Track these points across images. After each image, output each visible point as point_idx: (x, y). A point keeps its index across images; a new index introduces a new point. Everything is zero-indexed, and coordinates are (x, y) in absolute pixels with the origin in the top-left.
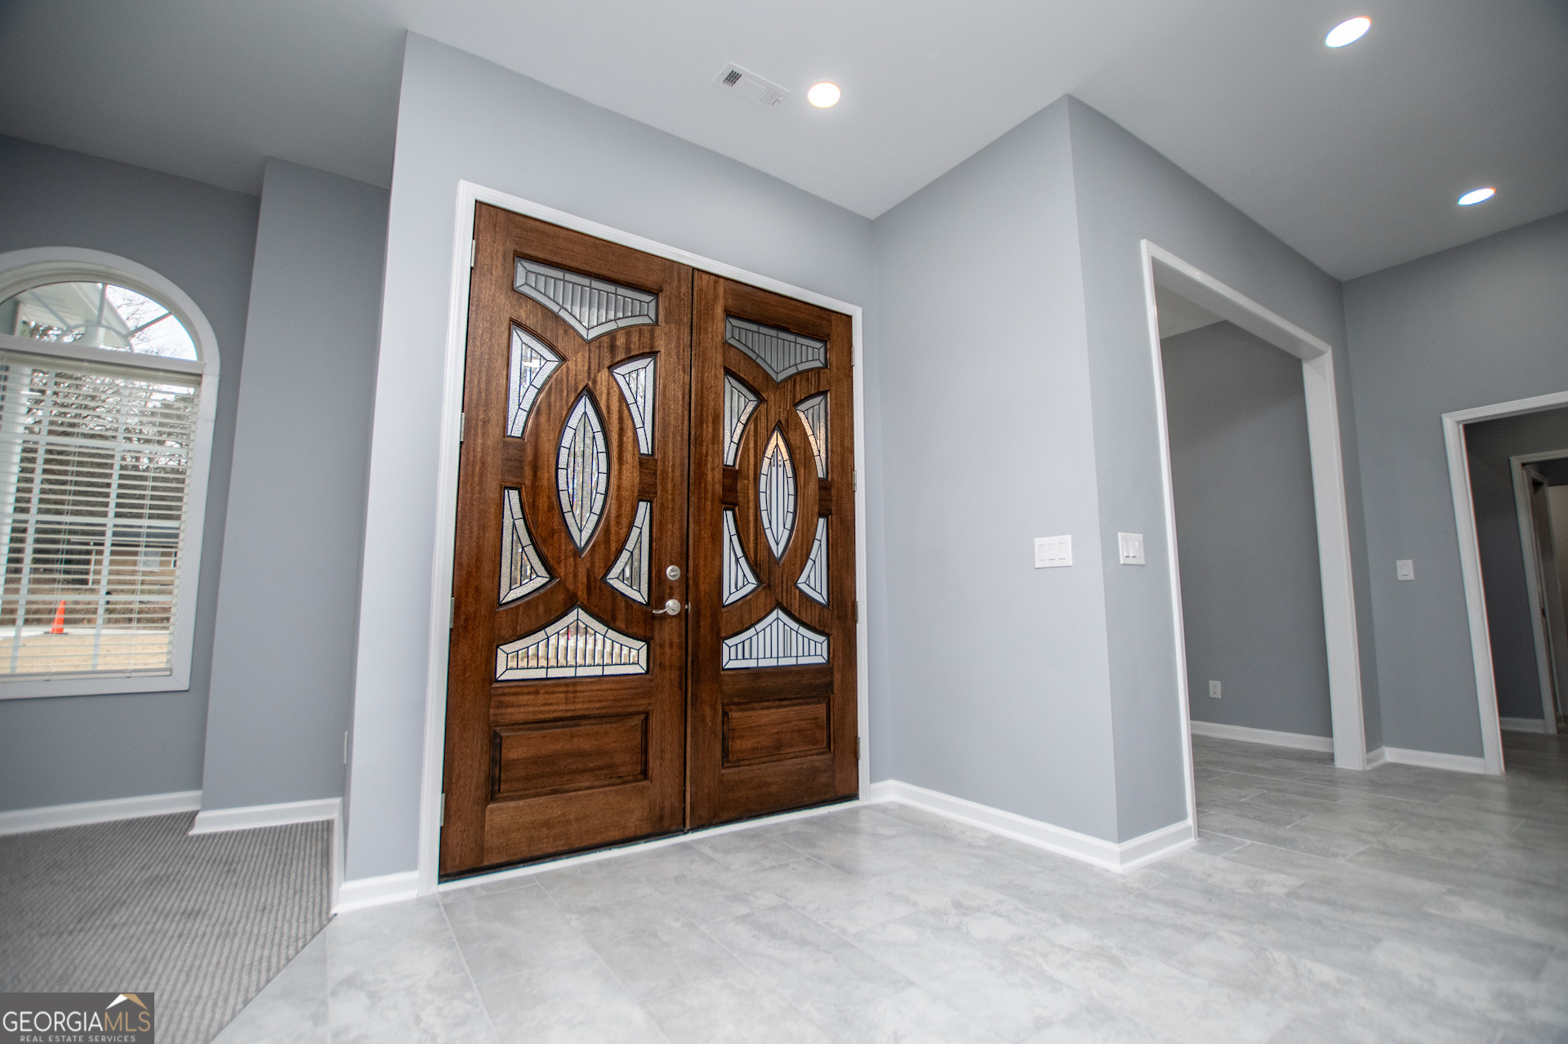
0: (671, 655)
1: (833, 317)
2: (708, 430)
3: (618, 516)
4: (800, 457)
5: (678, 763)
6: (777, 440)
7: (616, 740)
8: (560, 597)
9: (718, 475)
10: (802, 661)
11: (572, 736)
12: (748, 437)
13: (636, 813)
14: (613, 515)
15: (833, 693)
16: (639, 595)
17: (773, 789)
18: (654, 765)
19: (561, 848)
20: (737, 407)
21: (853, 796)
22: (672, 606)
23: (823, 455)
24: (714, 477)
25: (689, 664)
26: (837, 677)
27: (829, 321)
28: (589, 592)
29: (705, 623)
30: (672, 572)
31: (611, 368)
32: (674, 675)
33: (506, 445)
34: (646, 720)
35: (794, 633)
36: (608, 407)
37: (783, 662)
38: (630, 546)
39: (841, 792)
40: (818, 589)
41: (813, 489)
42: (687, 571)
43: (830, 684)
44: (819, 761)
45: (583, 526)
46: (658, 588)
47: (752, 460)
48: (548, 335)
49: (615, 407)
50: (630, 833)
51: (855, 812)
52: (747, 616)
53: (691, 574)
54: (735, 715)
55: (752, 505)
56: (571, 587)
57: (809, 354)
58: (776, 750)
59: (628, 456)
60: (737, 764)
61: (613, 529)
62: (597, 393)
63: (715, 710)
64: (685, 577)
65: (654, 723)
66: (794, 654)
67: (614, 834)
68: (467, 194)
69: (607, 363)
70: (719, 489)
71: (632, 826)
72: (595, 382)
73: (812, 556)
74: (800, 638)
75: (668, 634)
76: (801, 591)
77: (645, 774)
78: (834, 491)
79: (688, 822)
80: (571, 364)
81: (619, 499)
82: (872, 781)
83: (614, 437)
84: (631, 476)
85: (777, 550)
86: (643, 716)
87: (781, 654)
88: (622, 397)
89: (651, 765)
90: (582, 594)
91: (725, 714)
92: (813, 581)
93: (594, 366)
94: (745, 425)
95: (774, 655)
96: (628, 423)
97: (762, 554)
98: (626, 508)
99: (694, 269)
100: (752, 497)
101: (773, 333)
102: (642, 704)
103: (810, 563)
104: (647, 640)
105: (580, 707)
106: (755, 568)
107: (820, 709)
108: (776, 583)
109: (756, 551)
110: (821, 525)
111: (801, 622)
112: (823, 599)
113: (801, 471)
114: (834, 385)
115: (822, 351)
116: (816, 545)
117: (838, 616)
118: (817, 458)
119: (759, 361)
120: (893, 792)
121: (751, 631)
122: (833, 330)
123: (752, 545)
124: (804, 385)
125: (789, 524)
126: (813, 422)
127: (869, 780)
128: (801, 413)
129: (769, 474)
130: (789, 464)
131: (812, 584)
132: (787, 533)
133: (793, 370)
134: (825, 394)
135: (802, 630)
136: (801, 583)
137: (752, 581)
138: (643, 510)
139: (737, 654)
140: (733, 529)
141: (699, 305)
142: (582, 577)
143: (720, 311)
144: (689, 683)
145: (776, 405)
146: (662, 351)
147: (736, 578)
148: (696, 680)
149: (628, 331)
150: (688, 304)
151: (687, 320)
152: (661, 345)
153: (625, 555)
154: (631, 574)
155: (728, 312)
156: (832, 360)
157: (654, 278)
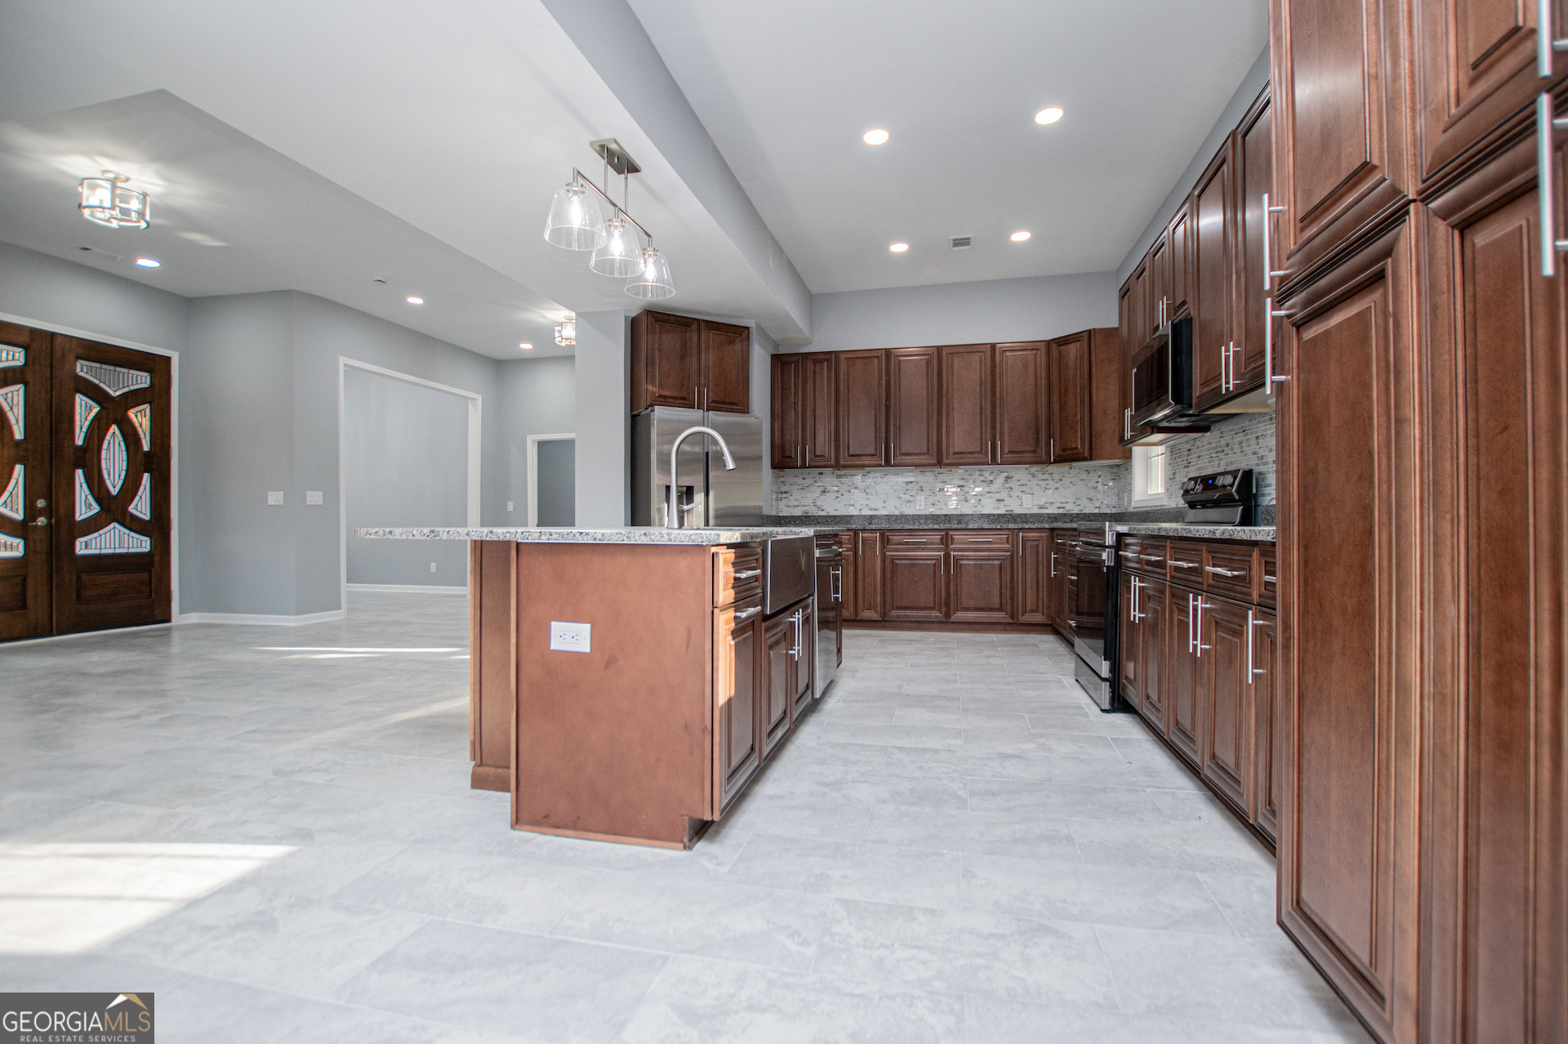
0: (41, 545)
1: (156, 358)
2: (64, 423)
4: (131, 437)
5: (47, 601)
6: (114, 428)
9: (71, 451)
10: (131, 550)
12: (93, 430)
13: (18, 627)
15: (153, 566)
16: (18, 515)
17: (111, 616)
18: (30, 602)
20: (85, 411)
21: (168, 620)
22: (42, 520)
23: (148, 438)
24: (69, 452)
25: (53, 551)
26: (156, 559)
27: (154, 360)
29: (62, 531)
30: (41, 503)
32: (43, 557)
34: (25, 580)
35: (126, 536)
37: (118, 551)
38: (8, 489)
39: (159, 617)
40: (144, 511)
41: (140, 456)
42: (51, 502)
43: (151, 564)
44: (144, 602)
46: (31, 511)
47: (96, 442)
50: (16, 635)
51: (169, 629)
52: (92, 526)
53: (53, 504)
54: (86, 577)
55: (96, 467)
57: (141, 380)
58: (113, 596)
60: (88, 602)
63: (71, 574)
64: (49, 506)
65: (30, 581)
66: (126, 546)
70: (73, 458)
71: (17, 630)
73: (140, 493)
74: (131, 539)
75: (37, 535)
76: (132, 515)
77: (24, 607)
78: (155, 459)
79: (53, 631)
82: (181, 613)
84: (9, 452)
85: (114, 492)
86: (22, 578)
87: (117, 546)
89: (28, 602)
91: (78, 577)
92: (141, 507)
94: (92, 421)
95: (112, 546)
97: (103, 493)
99: (51, 333)
100: (96, 463)
101: (112, 368)
102: (21, 573)
103: (137, 498)
104: (25, 539)
106: (98, 500)
107: (144, 576)
108: (113, 509)
109: (99, 492)
110: (146, 477)
111: (131, 530)
112: (147, 517)
113: (132, 448)
114: (157, 397)
115: (149, 378)
116: (142, 488)
117: (158, 527)
118: (144, 441)
119: (102, 385)
120: (194, 618)
121: (96, 534)
122: (157, 366)
123: (96, 488)
124: (134, 398)
125: (123, 477)
126: (140, 418)
127: (178, 612)
128: (131, 414)
129: (108, 448)
130: (122, 444)
131: (139, 509)
132: (121, 482)
133: (126, 390)
134: (150, 403)
135: (132, 534)
136: (131, 509)
137: (96, 508)
138: (19, 469)
139: (86, 546)
140: (83, 480)
141: (58, 355)
143: (72, 357)
144: (54, 561)
145: (113, 410)
146: (30, 380)
147: (85, 506)
148: (59, 559)
149: (5, 371)
150: (49, 353)
151: (48, 363)
152: (29, 377)
153: (6, 494)
154: (11, 504)
155: (78, 358)
156: (155, 383)
157: (24, 338)
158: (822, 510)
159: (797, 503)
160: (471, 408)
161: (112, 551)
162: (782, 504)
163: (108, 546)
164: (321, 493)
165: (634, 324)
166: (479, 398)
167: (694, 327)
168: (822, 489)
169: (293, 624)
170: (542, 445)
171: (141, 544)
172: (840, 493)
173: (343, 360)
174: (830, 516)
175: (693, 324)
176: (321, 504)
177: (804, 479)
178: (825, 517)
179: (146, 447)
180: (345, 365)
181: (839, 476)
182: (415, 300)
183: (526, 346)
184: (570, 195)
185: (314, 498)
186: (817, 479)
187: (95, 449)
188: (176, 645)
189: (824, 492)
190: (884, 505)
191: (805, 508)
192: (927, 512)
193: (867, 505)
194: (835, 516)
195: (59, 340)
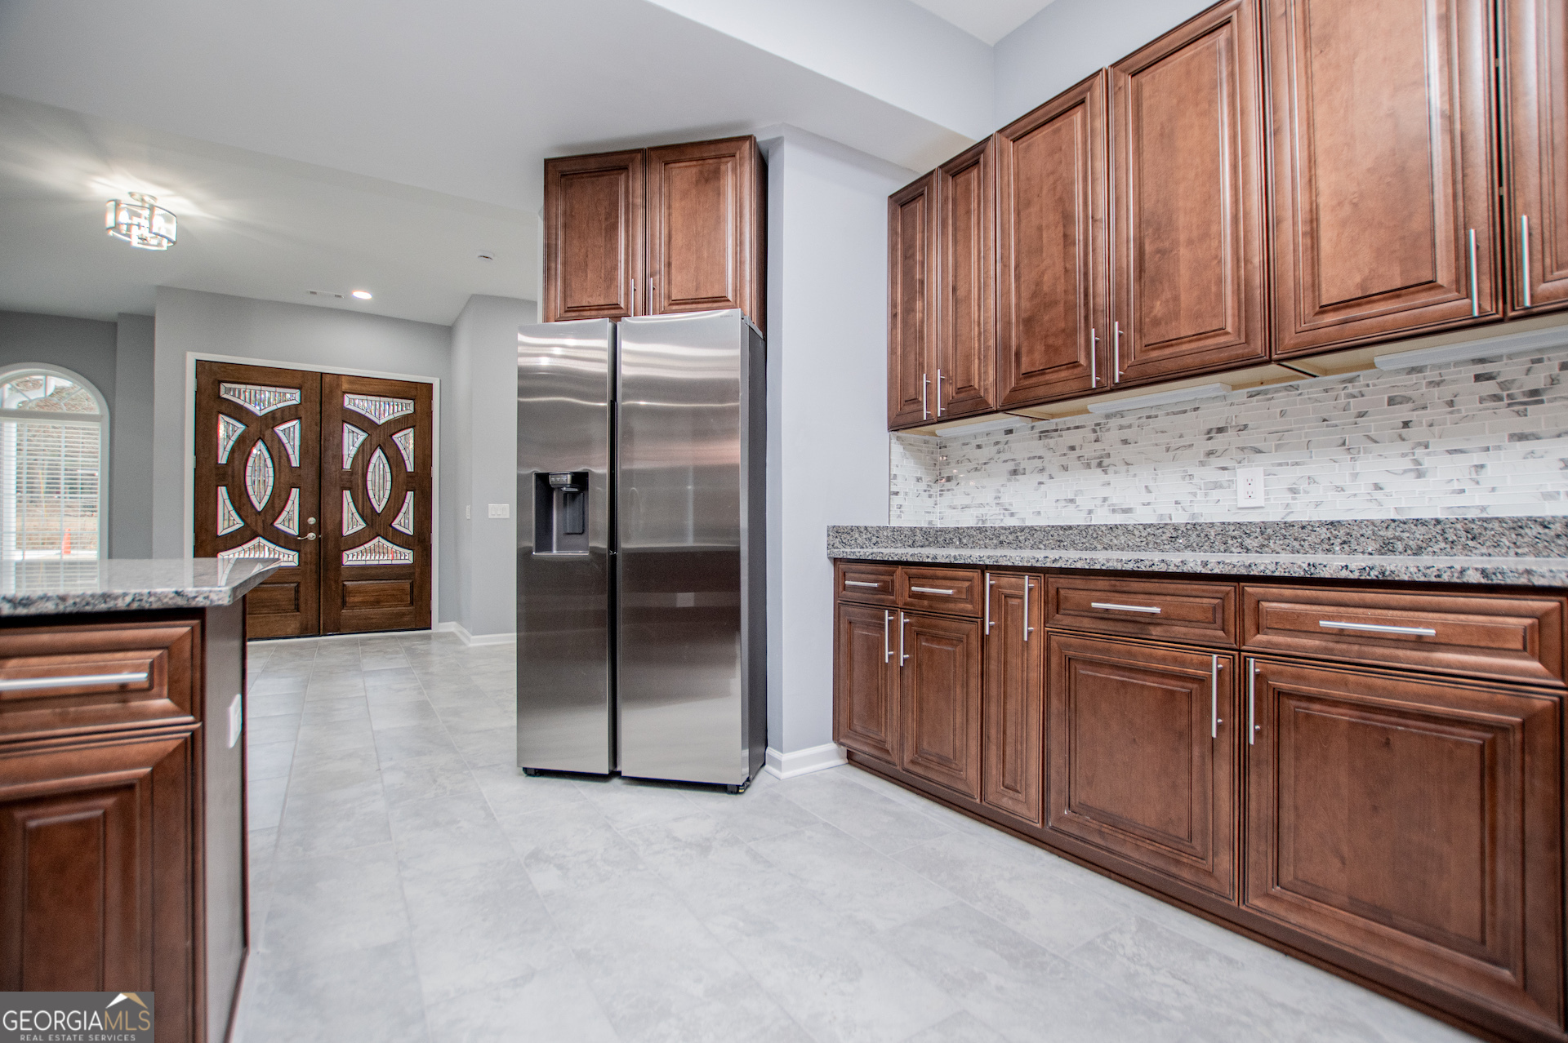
0: (312, 557)
1: (419, 385)
2: (334, 453)
3: (281, 494)
4: (395, 460)
5: (315, 605)
6: (379, 452)
7: (283, 594)
8: (250, 532)
9: (340, 475)
10: (394, 563)
12: (359, 456)
13: (292, 626)
14: (278, 496)
15: (414, 578)
16: (294, 530)
17: (374, 621)
18: (302, 606)
20: (352, 440)
21: (430, 628)
22: (311, 536)
23: (412, 460)
24: (335, 476)
25: (322, 563)
26: (420, 571)
27: (417, 388)
28: (266, 529)
29: (331, 545)
30: (312, 521)
31: (274, 428)
32: (314, 567)
33: (217, 468)
34: (298, 586)
35: (390, 549)
36: (274, 446)
37: (382, 562)
38: (287, 509)
39: (420, 625)
40: (407, 527)
41: (402, 476)
42: (320, 520)
43: (413, 574)
44: (406, 610)
45: (259, 501)
46: (304, 528)
47: (362, 466)
48: (237, 416)
49: (278, 446)
50: (289, 633)
51: (429, 636)
52: (357, 541)
53: (322, 521)
54: (350, 585)
55: (360, 487)
56: (255, 528)
57: (405, 408)
58: (376, 603)
59: (285, 468)
60: (352, 608)
61: (278, 502)
62: (267, 440)
63: (336, 583)
64: (319, 522)
65: (302, 589)
66: (391, 558)
67: (280, 634)
68: (191, 359)
69: (271, 426)
70: (340, 481)
72: (264, 435)
73: (402, 511)
74: (394, 551)
75: (308, 549)
76: (395, 529)
77: (297, 609)
78: (417, 478)
79: (321, 631)
80: (251, 428)
81: (281, 487)
82: (439, 622)
83: (276, 460)
84: (285, 477)
85: (379, 509)
86: (295, 585)
88: (280, 440)
89: (300, 605)
90: (260, 531)
91: (344, 585)
92: (405, 522)
93: (265, 428)
94: (359, 448)
96: (283, 453)
97: (368, 511)
98: (284, 492)
99: (322, 373)
100: (362, 485)
101: (377, 399)
102: (297, 578)
103: (401, 515)
104: (298, 551)
106: (365, 517)
107: (406, 586)
108: (378, 525)
109: (365, 509)
110: (410, 494)
111: (395, 544)
112: (410, 532)
113: (394, 469)
114: (421, 422)
115: (412, 405)
116: (406, 505)
117: (420, 542)
118: (408, 463)
119: (368, 414)
120: (450, 627)
121: (361, 548)
122: (420, 393)
123: (360, 506)
124: (399, 423)
125: (387, 494)
126: (406, 441)
127: (437, 621)
128: (396, 438)
129: (374, 472)
130: (387, 465)
131: (403, 525)
132: (386, 499)
133: (392, 417)
134: (413, 427)
135: (395, 547)
136: (395, 524)
137: (362, 524)
138: (295, 492)
139: (351, 558)
140: (350, 500)
141: (326, 391)
142: (260, 524)
143: (340, 393)
144: (322, 571)
145: (380, 436)
146: (303, 416)
147: (352, 523)
148: (326, 570)
149: (283, 409)
150: (319, 391)
151: (318, 400)
152: (302, 413)
153: (284, 514)
154: (289, 522)
155: (345, 393)
156: (418, 408)
157: (297, 382)
158: (1012, 515)
159: (966, 501)
161: (376, 563)
164: (507, 506)
168: (1011, 466)
169: (471, 645)
171: (406, 557)
172: (1046, 474)
174: (1022, 530)
175: (633, 160)
177: (979, 447)
178: (1013, 530)
179: (410, 468)
181: (1045, 434)
185: (499, 511)
187: (362, 470)
189: (1015, 472)
190: (1147, 498)
191: (982, 511)
192: (1274, 515)
193: (1105, 499)
194: (1032, 528)
195: (327, 379)
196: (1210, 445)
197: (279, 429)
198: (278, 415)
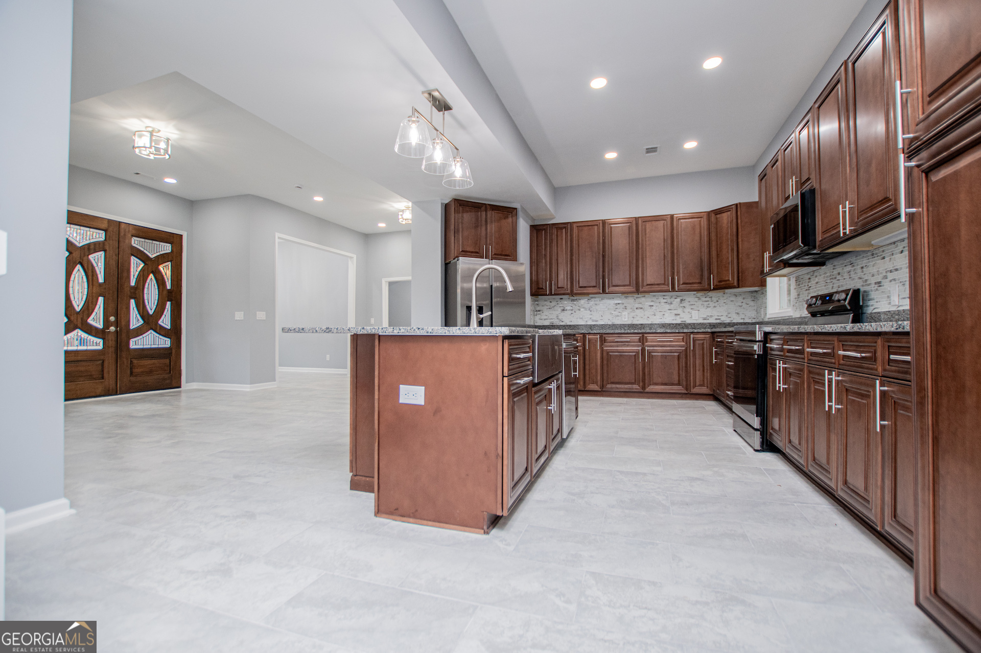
0: (112, 343)
1: (175, 235)
2: (125, 274)
3: (92, 302)
4: (160, 281)
5: (114, 375)
6: (151, 276)
7: (93, 368)
8: (72, 326)
9: (128, 289)
10: (160, 346)
11: (77, 366)
12: (140, 277)
13: (100, 389)
14: (90, 301)
15: (172, 356)
16: (100, 325)
17: (149, 384)
18: (106, 375)
19: (74, 397)
20: (136, 266)
21: (180, 387)
22: (112, 329)
23: (170, 281)
24: (127, 290)
25: (118, 346)
26: (174, 351)
27: (173, 237)
28: (82, 324)
29: (124, 336)
30: (112, 319)
31: (88, 255)
32: (113, 349)
34: (103, 362)
35: (157, 338)
36: (88, 268)
37: (153, 346)
38: (96, 310)
39: (175, 385)
40: (167, 324)
41: (165, 292)
42: (117, 318)
43: (171, 354)
44: (167, 376)
45: (78, 304)
46: (107, 323)
47: (142, 284)
49: (90, 268)
50: (98, 394)
51: (180, 392)
52: (139, 332)
53: (119, 319)
54: (135, 361)
55: (141, 298)
56: (75, 323)
57: (167, 248)
58: (150, 372)
59: (95, 283)
60: (136, 376)
61: (90, 305)
62: (84, 264)
63: (127, 359)
64: (117, 320)
65: (106, 364)
66: (157, 344)
67: (93, 394)
69: (87, 254)
70: (129, 293)
71: (99, 391)
72: (83, 260)
73: (165, 313)
74: (160, 339)
75: (111, 338)
76: (160, 326)
77: (103, 378)
78: (173, 293)
79: (118, 392)
80: (74, 254)
81: (92, 296)
82: (186, 383)
83: (90, 277)
84: (96, 289)
85: (151, 312)
86: (101, 361)
87: (152, 344)
88: (92, 265)
89: (105, 375)
90: (79, 325)
91: (131, 361)
92: (166, 321)
93: (82, 255)
94: (139, 272)
95: (150, 344)
96: (94, 273)
97: (145, 313)
98: (94, 300)
99: (120, 222)
100: (141, 296)
101: (151, 241)
102: (102, 357)
103: (164, 316)
104: (104, 339)
105: (79, 358)
106: (142, 317)
107: (167, 361)
108: (151, 322)
109: (143, 312)
110: (169, 303)
111: (160, 334)
112: (169, 327)
113: (161, 287)
114: (175, 258)
115: (170, 247)
116: (166, 310)
117: (175, 333)
118: (167, 283)
119: (145, 251)
120: (194, 385)
121: (141, 337)
122: (175, 240)
123: (141, 310)
124: (163, 258)
125: (156, 304)
126: (166, 270)
127: (185, 382)
128: (161, 268)
129: (148, 288)
130: (156, 285)
131: (165, 322)
132: (155, 307)
133: (158, 254)
134: (171, 261)
135: (161, 337)
136: (160, 322)
137: (141, 322)
138: (101, 299)
139: (135, 344)
140: (134, 306)
141: (122, 234)
142: (79, 320)
143: (130, 235)
144: (118, 352)
145: (151, 265)
146: (107, 249)
147: (135, 321)
148: (121, 351)
149: (95, 243)
150: (117, 233)
151: (117, 239)
152: (107, 248)
153: (94, 314)
154: (96, 319)
155: (133, 236)
156: (175, 250)
157: (105, 226)
158: (563, 321)
159: (546, 317)
160: (350, 263)
161: (149, 346)
162: (537, 318)
163: (147, 344)
164: (265, 313)
165: (446, 208)
166: (355, 256)
167: (483, 208)
168: (562, 308)
169: (248, 390)
170: (391, 284)
171: (165, 343)
172: (573, 311)
173: (277, 235)
174: (567, 326)
175: (482, 206)
176: (265, 319)
177: (551, 302)
179: (169, 287)
180: (279, 238)
181: (573, 300)
182: (319, 199)
183: (382, 225)
184: (410, 123)
185: (261, 315)
186: (558, 302)
187: (141, 287)
188: (184, 400)
189: (563, 310)
190: (601, 318)
191: (552, 320)
192: (629, 323)
193: (591, 318)
194: (570, 325)
195: (123, 226)
196: (617, 307)
197: (91, 257)
198: (92, 247)
